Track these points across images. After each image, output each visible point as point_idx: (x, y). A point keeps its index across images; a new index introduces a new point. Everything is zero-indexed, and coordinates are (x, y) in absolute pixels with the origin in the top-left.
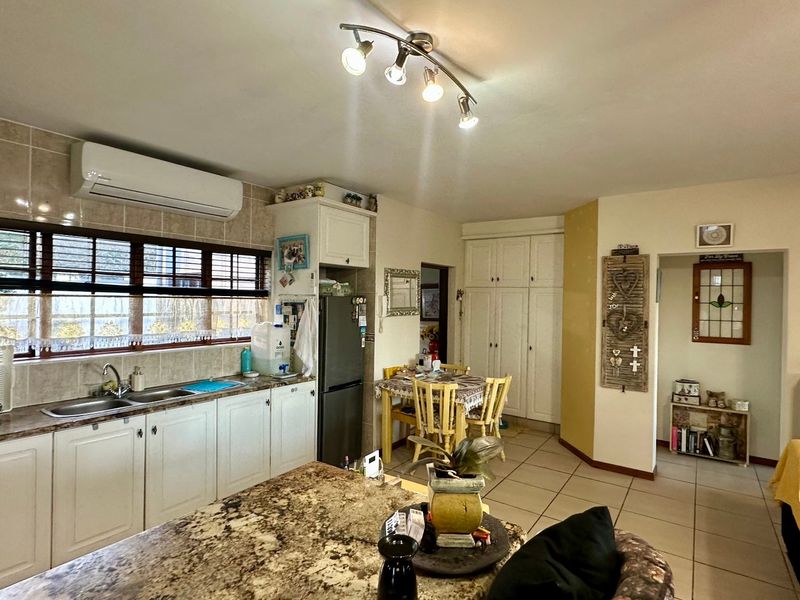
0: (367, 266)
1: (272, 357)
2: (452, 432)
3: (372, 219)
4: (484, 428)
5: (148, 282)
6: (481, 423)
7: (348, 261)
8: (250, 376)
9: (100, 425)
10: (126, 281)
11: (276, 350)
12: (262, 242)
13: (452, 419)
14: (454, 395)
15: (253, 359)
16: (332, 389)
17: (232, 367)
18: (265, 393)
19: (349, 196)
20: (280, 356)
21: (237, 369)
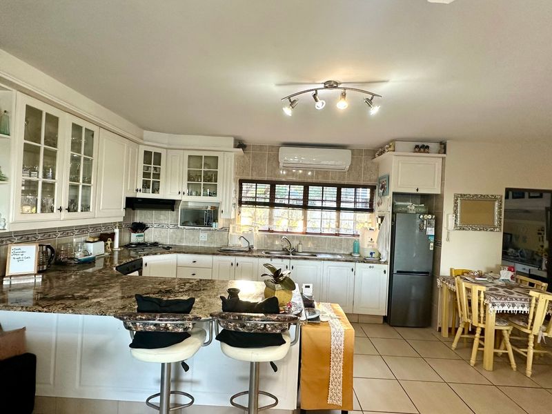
0: (440, 193)
1: (366, 247)
2: (482, 325)
3: (443, 158)
4: (532, 337)
5: (310, 204)
6: (527, 331)
7: (417, 190)
8: (355, 256)
9: (273, 260)
10: (301, 203)
11: (368, 243)
12: (370, 180)
13: (482, 315)
14: (482, 295)
15: (359, 247)
16: (399, 272)
17: (348, 250)
18: (352, 265)
19: (417, 146)
20: (370, 247)
21: (351, 251)
